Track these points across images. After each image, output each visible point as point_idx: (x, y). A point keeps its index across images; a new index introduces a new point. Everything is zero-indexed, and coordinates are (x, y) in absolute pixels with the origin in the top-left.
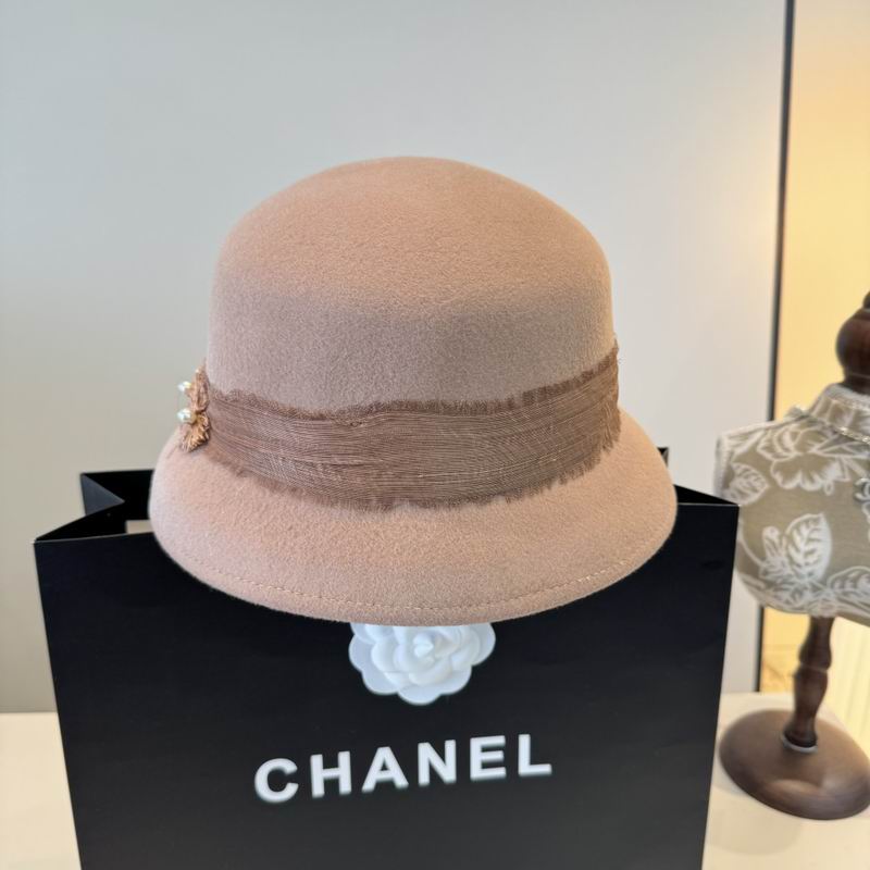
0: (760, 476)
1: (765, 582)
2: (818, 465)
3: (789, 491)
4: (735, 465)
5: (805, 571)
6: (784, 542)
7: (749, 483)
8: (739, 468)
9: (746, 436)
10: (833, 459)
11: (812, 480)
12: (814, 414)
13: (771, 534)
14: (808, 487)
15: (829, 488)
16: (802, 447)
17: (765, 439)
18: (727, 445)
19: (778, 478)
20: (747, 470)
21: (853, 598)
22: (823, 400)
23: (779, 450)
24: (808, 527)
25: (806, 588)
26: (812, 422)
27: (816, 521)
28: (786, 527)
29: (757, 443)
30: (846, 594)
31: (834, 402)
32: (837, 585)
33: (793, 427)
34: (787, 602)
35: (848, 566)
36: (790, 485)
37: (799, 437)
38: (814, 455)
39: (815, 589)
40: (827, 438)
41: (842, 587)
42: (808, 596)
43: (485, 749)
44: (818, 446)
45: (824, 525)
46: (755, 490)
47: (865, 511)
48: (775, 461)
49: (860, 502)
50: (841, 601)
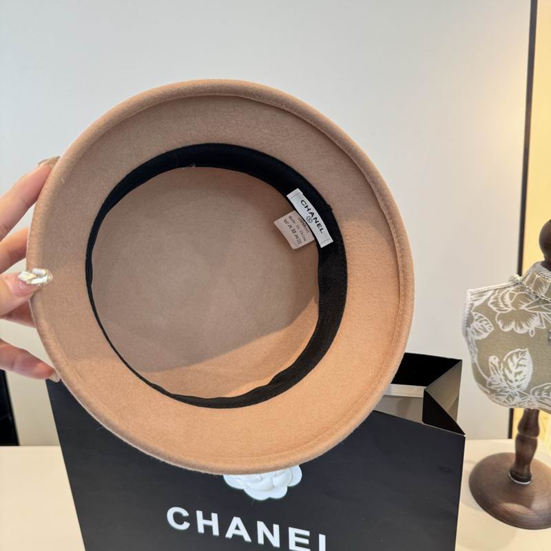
0: (489, 322)
1: (490, 389)
2: (524, 317)
3: (507, 333)
4: (474, 313)
5: (515, 384)
6: (502, 366)
7: (482, 326)
8: (476, 315)
9: (481, 294)
10: (535, 314)
11: (521, 327)
12: (524, 283)
13: (493, 360)
14: (519, 331)
15: (532, 332)
16: (513, 305)
17: (493, 297)
18: (469, 299)
19: (500, 324)
20: (481, 317)
21: (547, 401)
22: (530, 274)
23: (502, 306)
24: (518, 357)
25: (516, 395)
26: (523, 289)
27: (523, 353)
28: (506, 354)
29: (489, 299)
30: (542, 398)
31: (537, 276)
32: (536, 393)
33: (512, 289)
34: (505, 402)
35: (544, 383)
36: (507, 329)
37: (514, 298)
38: (523, 310)
39: (522, 395)
40: (532, 300)
41: (540, 394)
44: (526, 304)
45: (528, 356)
46: (486, 331)
48: (499, 312)
49: (550, 342)
50: (539, 402)
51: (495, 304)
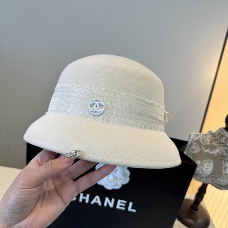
0: (199, 147)
2: (214, 148)
3: (205, 153)
4: (193, 142)
5: (205, 173)
6: (201, 165)
7: (196, 148)
8: (194, 143)
9: (197, 135)
10: (218, 147)
11: (211, 151)
12: (216, 134)
13: (198, 162)
14: (210, 153)
15: (215, 154)
16: (211, 142)
17: (202, 137)
18: (192, 136)
19: (203, 149)
20: (196, 144)
21: (215, 182)
22: (219, 131)
23: (205, 141)
24: (208, 162)
25: (204, 177)
26: (215, 137)
27: (210, 162)
28: (203, 160)
29: (200, 138)
30: (213, 180)
31: (222, 133)
32: (212, 178)
33: (210, 136)
34: (199, 179)
35: (215, 174)
36: (206, 151)
37: (211, 139)
39: (206, 178)
40: (218, 141)
41: (213, 178)
42: (204, 179)
43: (121, 203)
44: (215, 143)
45: (212, 163)
46: (197, 150)
47: (223, 162)
48: (203, 144)
49: (222, 159)
50: (212, 181)
51: (203, 140)
